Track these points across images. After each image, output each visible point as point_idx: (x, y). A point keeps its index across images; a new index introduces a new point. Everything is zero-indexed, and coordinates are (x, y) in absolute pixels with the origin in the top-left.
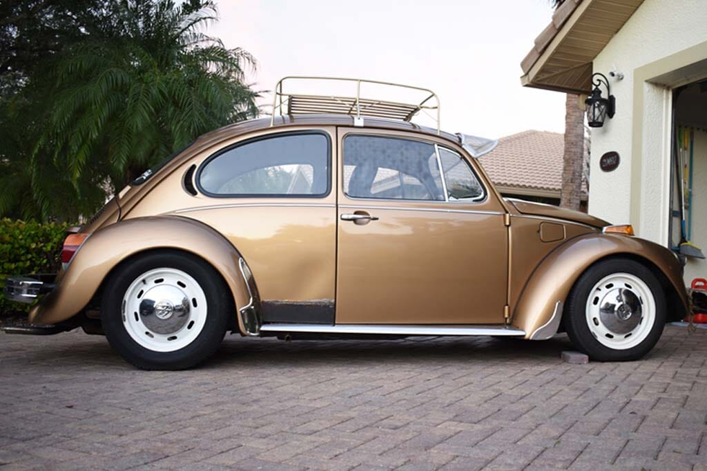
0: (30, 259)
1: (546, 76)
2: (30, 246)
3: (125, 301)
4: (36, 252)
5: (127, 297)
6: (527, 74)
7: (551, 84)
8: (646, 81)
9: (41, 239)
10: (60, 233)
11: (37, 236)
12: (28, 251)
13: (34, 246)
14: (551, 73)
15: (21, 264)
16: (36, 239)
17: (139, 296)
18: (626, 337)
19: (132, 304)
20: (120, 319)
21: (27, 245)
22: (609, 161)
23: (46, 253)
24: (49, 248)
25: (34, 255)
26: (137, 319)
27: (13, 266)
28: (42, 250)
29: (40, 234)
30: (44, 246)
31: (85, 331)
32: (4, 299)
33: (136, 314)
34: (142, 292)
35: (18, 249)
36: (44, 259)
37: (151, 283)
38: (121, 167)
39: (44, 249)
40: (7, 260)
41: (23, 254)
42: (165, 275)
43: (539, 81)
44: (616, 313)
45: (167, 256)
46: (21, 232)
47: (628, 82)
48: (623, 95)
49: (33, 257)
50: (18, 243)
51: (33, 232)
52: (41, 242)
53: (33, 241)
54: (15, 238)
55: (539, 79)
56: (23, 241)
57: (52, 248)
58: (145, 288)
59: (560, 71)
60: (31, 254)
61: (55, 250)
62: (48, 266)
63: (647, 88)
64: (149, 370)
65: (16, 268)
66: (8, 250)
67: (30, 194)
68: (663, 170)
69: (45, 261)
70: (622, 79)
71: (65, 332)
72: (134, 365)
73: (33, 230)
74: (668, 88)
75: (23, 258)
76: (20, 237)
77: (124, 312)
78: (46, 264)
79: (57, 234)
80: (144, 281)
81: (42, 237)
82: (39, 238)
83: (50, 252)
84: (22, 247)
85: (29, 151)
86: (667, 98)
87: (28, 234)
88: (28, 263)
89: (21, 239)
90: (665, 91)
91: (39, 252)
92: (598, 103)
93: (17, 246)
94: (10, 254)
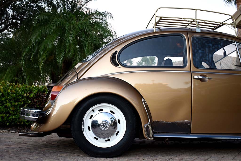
0: (23, 101)
2: (24, 95)
3: (84, 121)
4: (26, 98)
5: (84, 119)
9: (28, 92)
10: (37, 89)
11: (26, 91)
12: (23, 97)
13: (25, 95)
15: (19, 103)
16: (26, 92)
17: (91, 118)
19: (87, 122)
20: (81, 130)
21: (22, 94)
23: (30, 98)
24: (32, 96)
25: (25, 99)
26: (89, 130)
27: (16, 104)
28: (29, 97)
29: (28, 90)
30: (30, 95)
31: (59, 135)
32: (12, 118)
33: (89, 127)
34: (92, 116)
35: (18, 96)
36: (29, 101)
37: (97, 111)
38: (61, 61)
39: (30, 96)
40: (14, 101)
41: (21, 99)
42: (104, 107)
45: (105, 97)
46: (20, 89)
49: (24, 100)
50: (19, 94)
51: (25, 89)
52: (28, 94)
53: (25, 93)
54: (17, 91)
56: (21, 93)
57: (33, 96)
58: (94, 114)
60: (24, 98)
61: (34, 97)
62: (31, 104)
64: (96, 157)
65: (17, 105)
66: (14, 97)
67: (21, 73)
69: (30, 102)
71: (47, 136)
72: (88, 154)
73: (25, 88)
75: (20, 100)
76: (19, 91)
77: (83, 127)
78: (30, 103)
79: (35, 90)
80: (93, 110)
81: (28, 91)
82: (27, 92)
83: (32, 98)
84: (20, 95)
85: (21, 55)
87: (22, 89)
88: (23, 103)
89: (20, 92)
91: (27, 97)
93: (18, 95)
94: (15, 98)
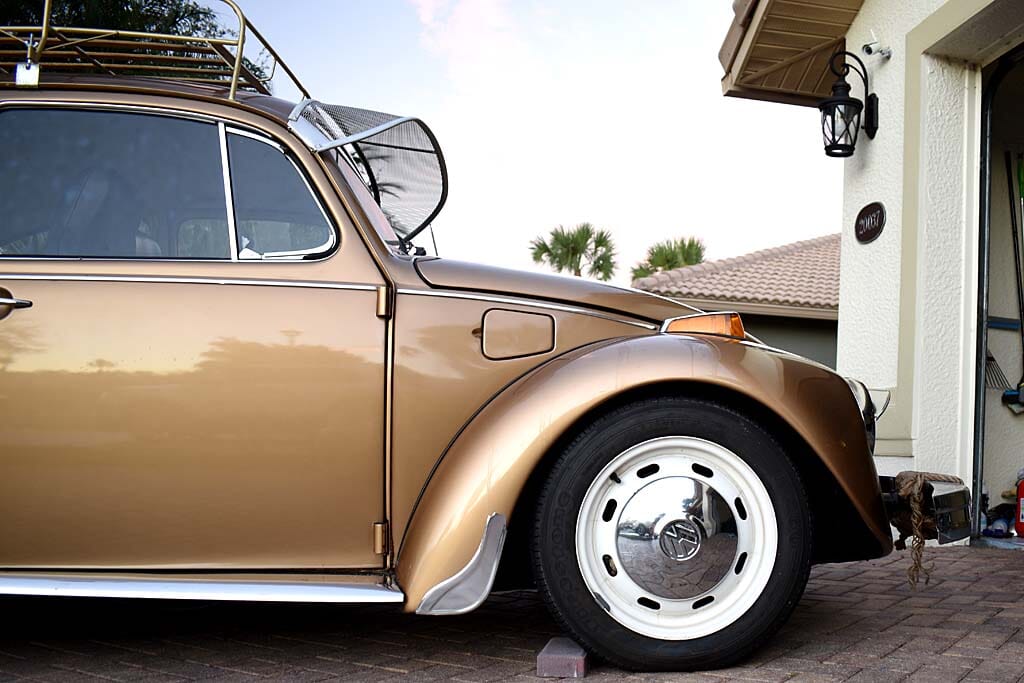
1: (762, 71)
6: (729, 71)
7: (775, 88)
8: (926, 53)
14: (768, 64)
18: (696, 606)
22: (868, 222)
43: (748, 83)
44: (656, 543)
47: (898, 61)
48: (890, 90)
55: (749, 78)
59: (787, 60)
63: (927, 66)
68: (964, 231)
70: (888, 58)
74: (973, 68)
86: (972, 87)
90: (967, 72)
92: (841, 107)
